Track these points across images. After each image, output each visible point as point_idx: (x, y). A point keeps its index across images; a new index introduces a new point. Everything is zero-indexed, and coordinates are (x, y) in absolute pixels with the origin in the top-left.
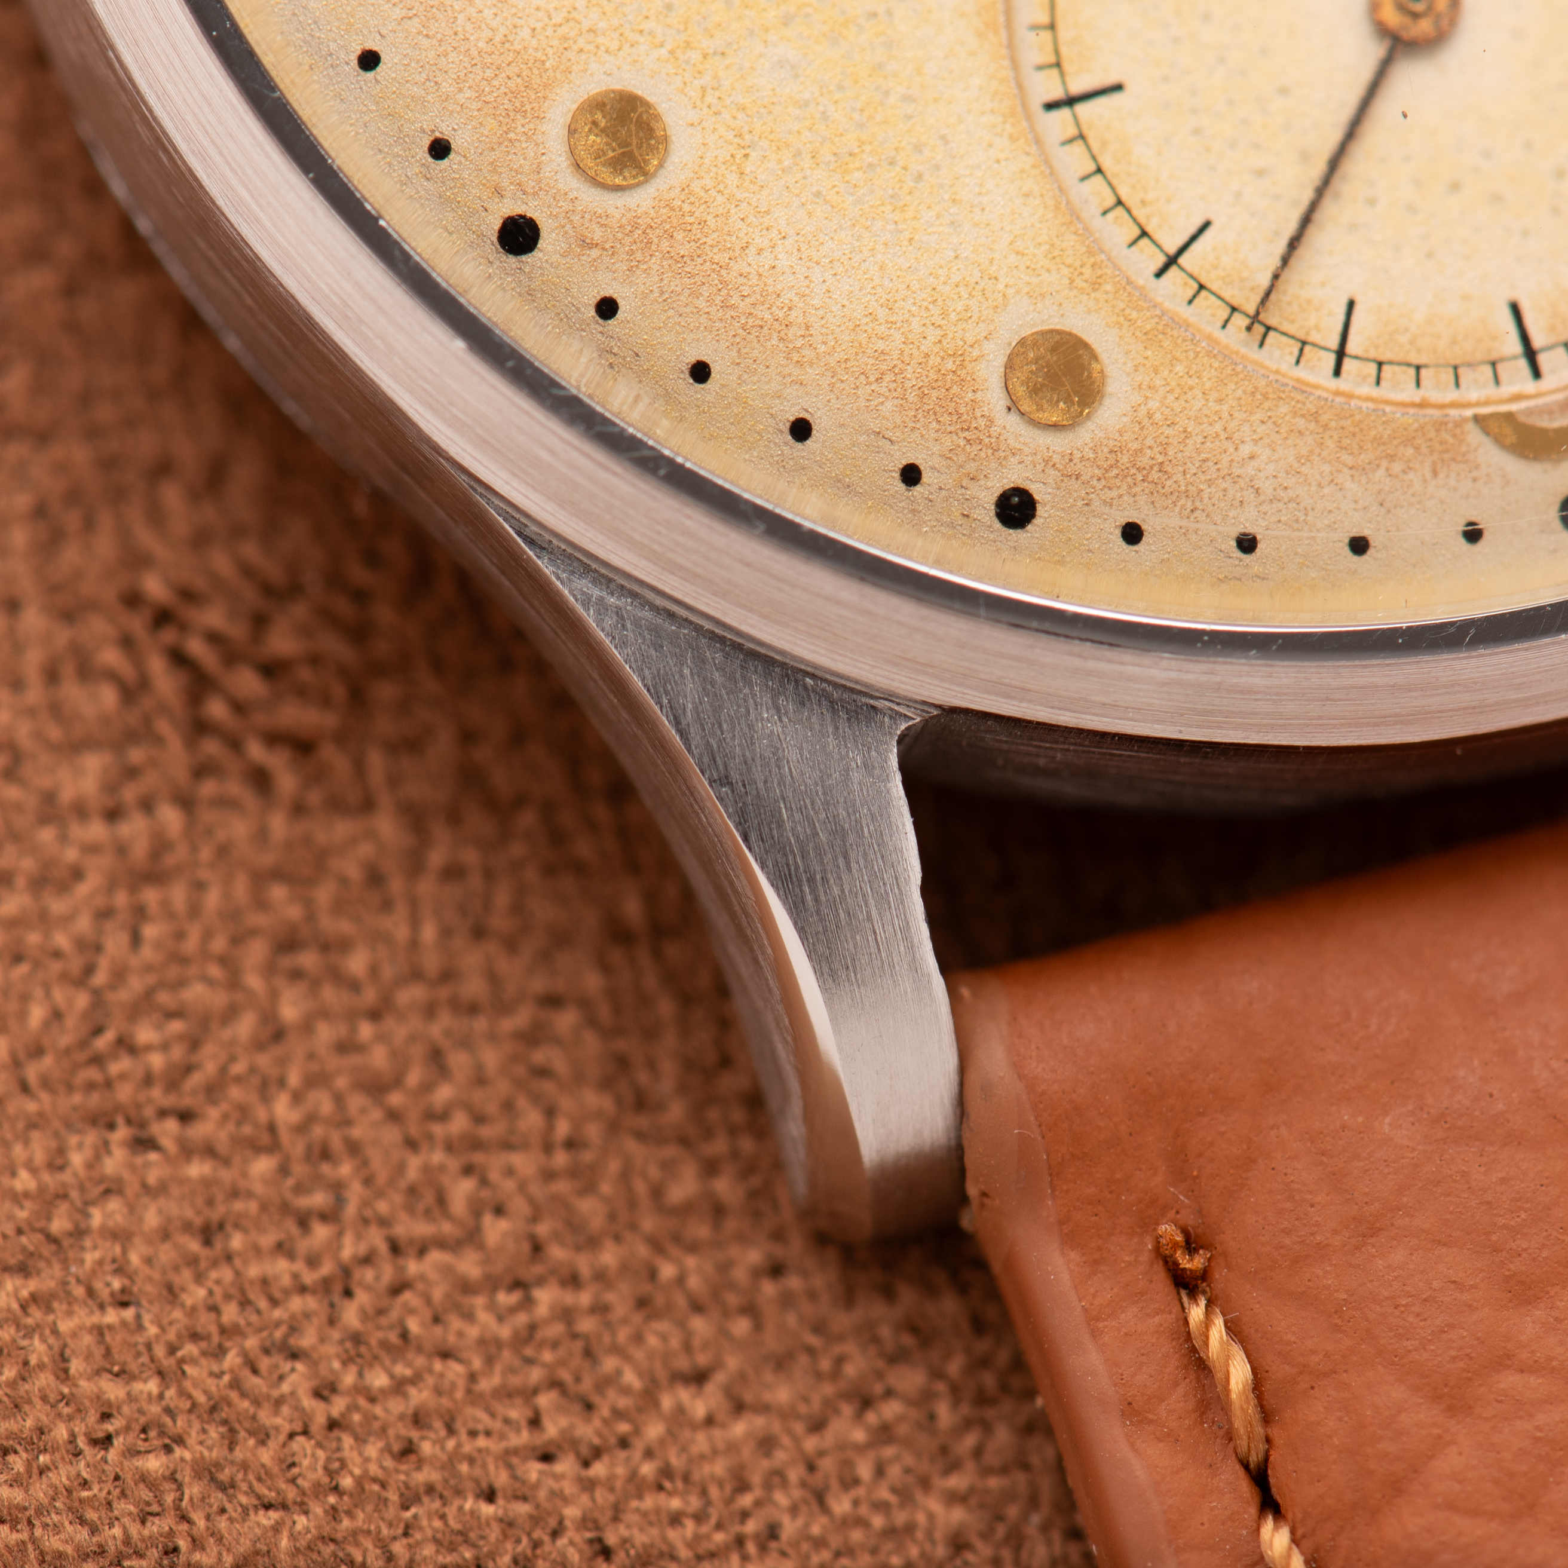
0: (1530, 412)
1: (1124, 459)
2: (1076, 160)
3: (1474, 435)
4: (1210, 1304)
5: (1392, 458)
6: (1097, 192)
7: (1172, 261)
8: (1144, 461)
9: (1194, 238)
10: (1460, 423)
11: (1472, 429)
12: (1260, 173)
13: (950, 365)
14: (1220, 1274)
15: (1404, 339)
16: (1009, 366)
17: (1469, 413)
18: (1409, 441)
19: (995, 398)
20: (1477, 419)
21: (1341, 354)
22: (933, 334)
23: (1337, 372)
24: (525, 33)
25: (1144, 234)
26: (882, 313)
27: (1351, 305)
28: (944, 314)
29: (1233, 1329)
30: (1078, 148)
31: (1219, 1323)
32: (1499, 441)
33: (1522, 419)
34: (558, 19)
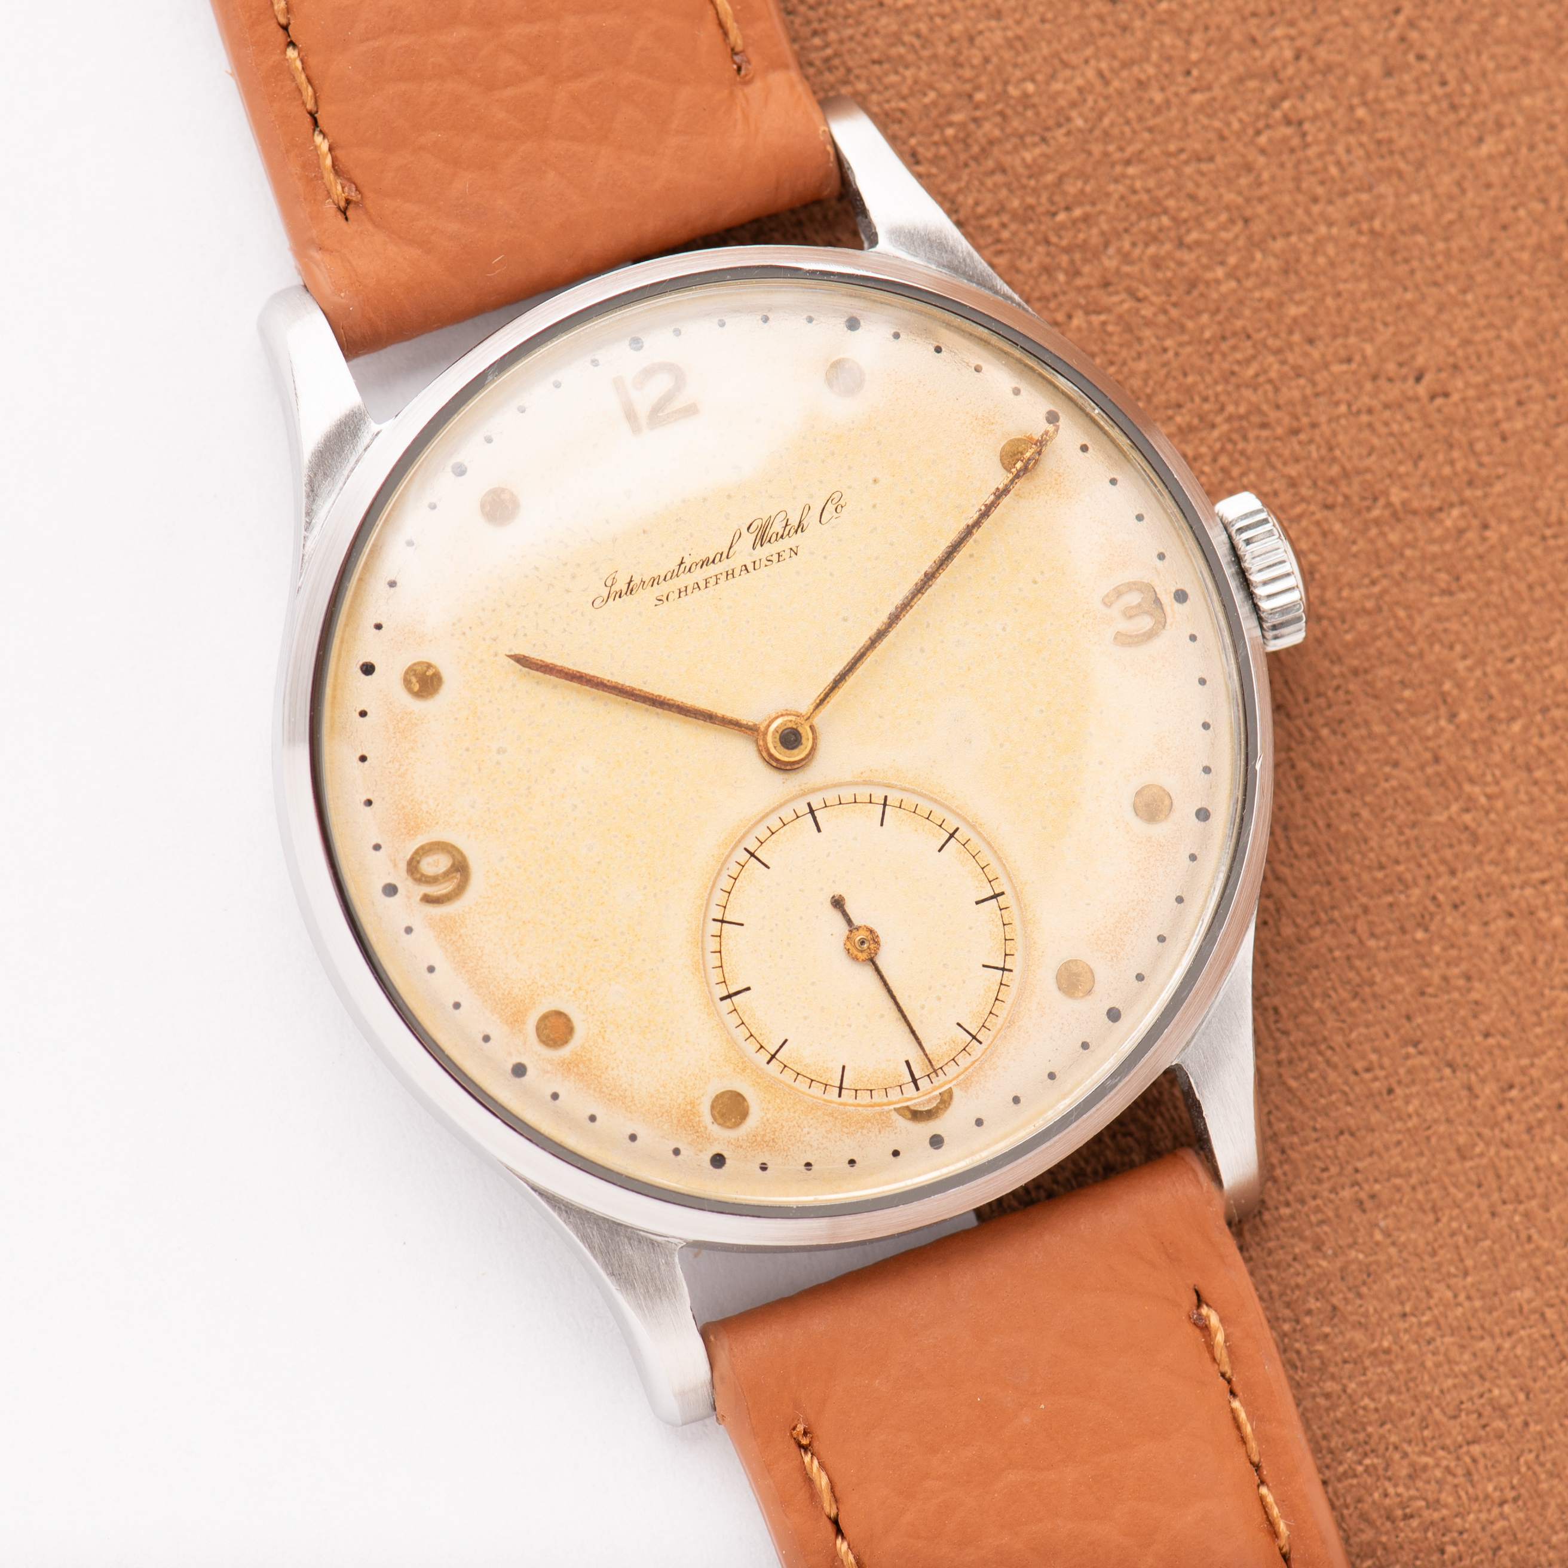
0: (916, 1105)
1: (759, 1139)
2: (734, 1019)
3: (895, 1116)
4: (812, 1454)
5: (862, 1128)
6: (742, 1032)
7: (773, 1057)
8: (767, 1139)
9: (781, 1047)
10: (888, 1112)
11: (893, 1113)
12: (805, 1018)
13: (689, 1107)
14: (816, 1444)
15: (865, 1080)
16: (713, 1107)
17: (892, 1107)
18: (868, 1121)
19: (707, 1118)
20: (895, 1109)
21: (841, 1088)
22: (682, 1096)
23: (840, 1096)
24: (516, 990)
25: (762, 1047)
26: (661, 1089)
27: (844, 1067)
28: (686, 1087)
29: (822, 1465)
30: (734, 1014)
31: (816, 1462)
32: (903, 1116)
33: (912, 1108)
34: (529, 982)
